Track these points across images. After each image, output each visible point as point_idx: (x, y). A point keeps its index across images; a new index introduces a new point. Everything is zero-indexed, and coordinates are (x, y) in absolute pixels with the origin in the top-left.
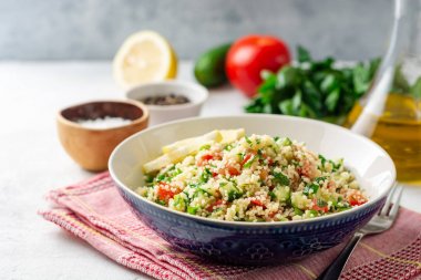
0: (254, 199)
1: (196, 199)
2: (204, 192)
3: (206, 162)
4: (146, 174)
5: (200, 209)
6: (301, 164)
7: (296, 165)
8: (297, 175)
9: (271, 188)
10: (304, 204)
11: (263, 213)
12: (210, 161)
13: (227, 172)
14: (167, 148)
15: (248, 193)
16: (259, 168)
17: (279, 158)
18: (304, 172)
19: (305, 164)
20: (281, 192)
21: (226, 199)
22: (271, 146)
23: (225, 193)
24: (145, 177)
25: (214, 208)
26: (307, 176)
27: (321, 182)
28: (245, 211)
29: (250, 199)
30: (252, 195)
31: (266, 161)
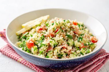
0: (63, 46)
1: (42, 48)
2: (45, 45)
3: (40, 31)
4: (17, 36)
5: (44, 52)
6: (75, 30)
7: (73, 30)
8: (74, 34)
9: (67, 41)
10: (79, 46)
11: (66, 51)
12: (42, 31)
13: (50, 36)
14: (23, 25)
15: (60, 44)
16: (62, 34)
17: (67, 28)
18: (76, 32)
19: (76, 29)
20: (71, 42)
21: (53, 47)
22: (63, 24)
23: (52, 45)
24: (18, 37)
25: (49, 51)
26: (77, 34)
27: (83, 36)
28: (60, 51)
29: (61, 46)
30: (62, 45)
31: (64, 31)
